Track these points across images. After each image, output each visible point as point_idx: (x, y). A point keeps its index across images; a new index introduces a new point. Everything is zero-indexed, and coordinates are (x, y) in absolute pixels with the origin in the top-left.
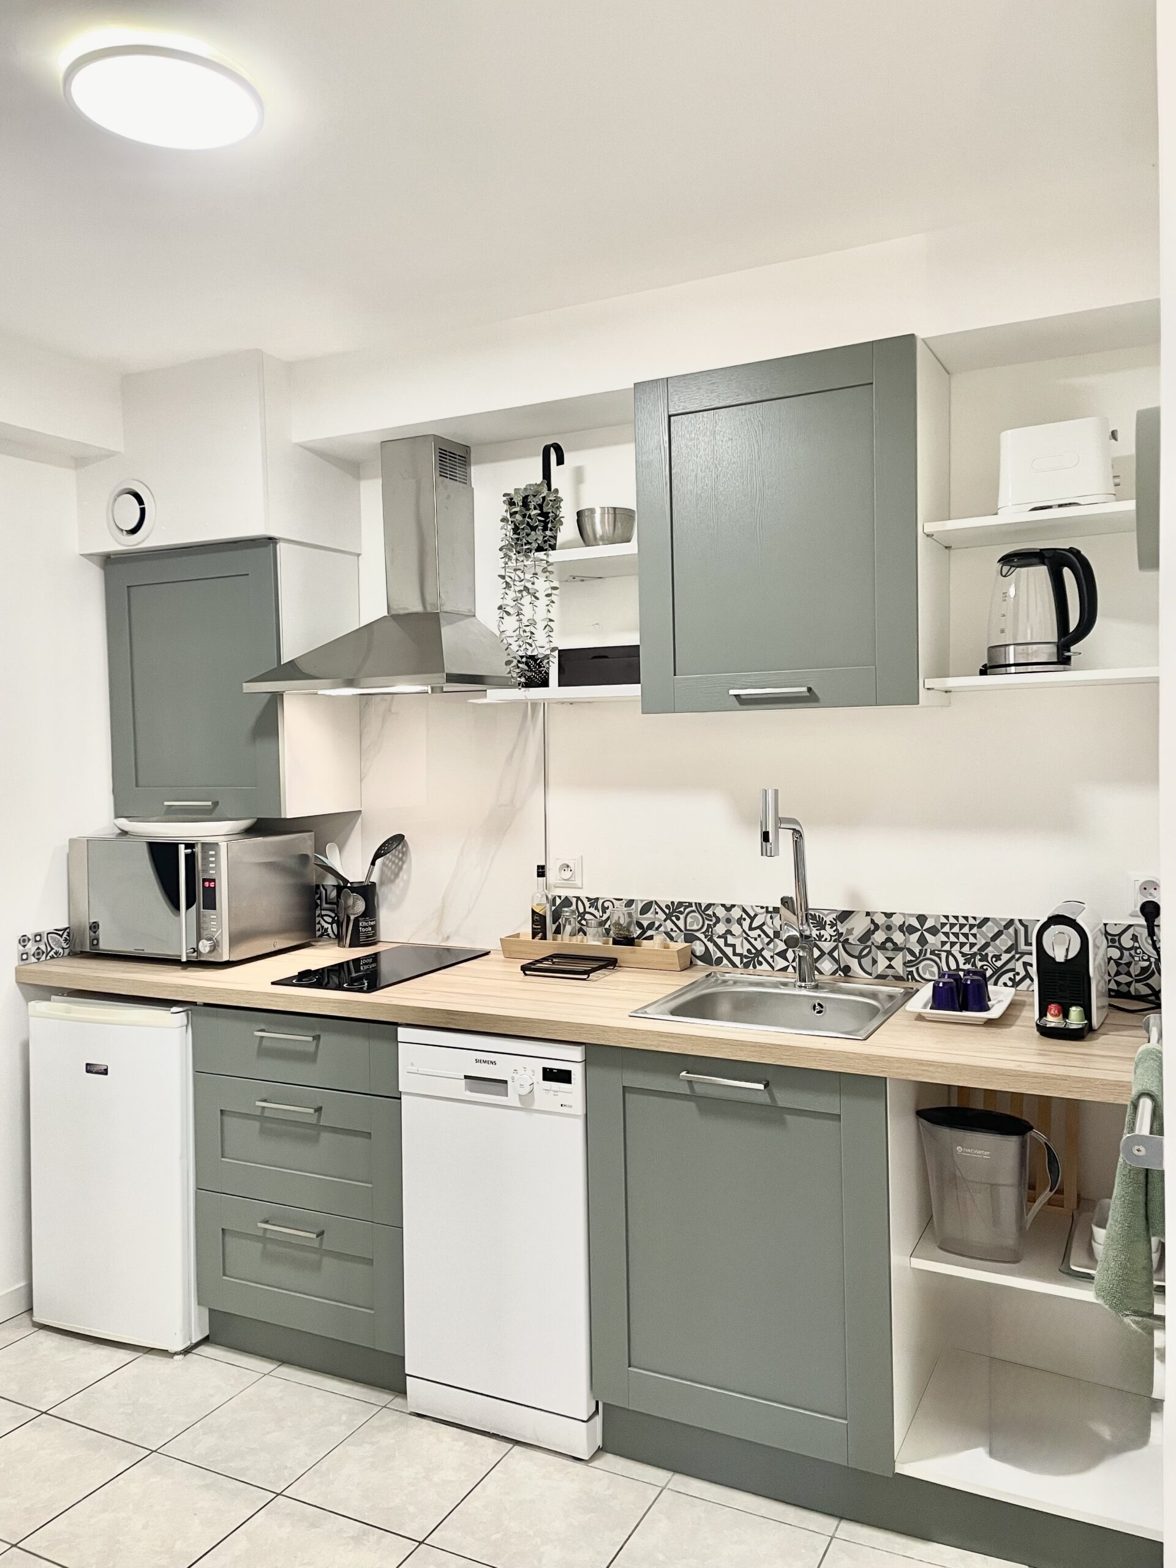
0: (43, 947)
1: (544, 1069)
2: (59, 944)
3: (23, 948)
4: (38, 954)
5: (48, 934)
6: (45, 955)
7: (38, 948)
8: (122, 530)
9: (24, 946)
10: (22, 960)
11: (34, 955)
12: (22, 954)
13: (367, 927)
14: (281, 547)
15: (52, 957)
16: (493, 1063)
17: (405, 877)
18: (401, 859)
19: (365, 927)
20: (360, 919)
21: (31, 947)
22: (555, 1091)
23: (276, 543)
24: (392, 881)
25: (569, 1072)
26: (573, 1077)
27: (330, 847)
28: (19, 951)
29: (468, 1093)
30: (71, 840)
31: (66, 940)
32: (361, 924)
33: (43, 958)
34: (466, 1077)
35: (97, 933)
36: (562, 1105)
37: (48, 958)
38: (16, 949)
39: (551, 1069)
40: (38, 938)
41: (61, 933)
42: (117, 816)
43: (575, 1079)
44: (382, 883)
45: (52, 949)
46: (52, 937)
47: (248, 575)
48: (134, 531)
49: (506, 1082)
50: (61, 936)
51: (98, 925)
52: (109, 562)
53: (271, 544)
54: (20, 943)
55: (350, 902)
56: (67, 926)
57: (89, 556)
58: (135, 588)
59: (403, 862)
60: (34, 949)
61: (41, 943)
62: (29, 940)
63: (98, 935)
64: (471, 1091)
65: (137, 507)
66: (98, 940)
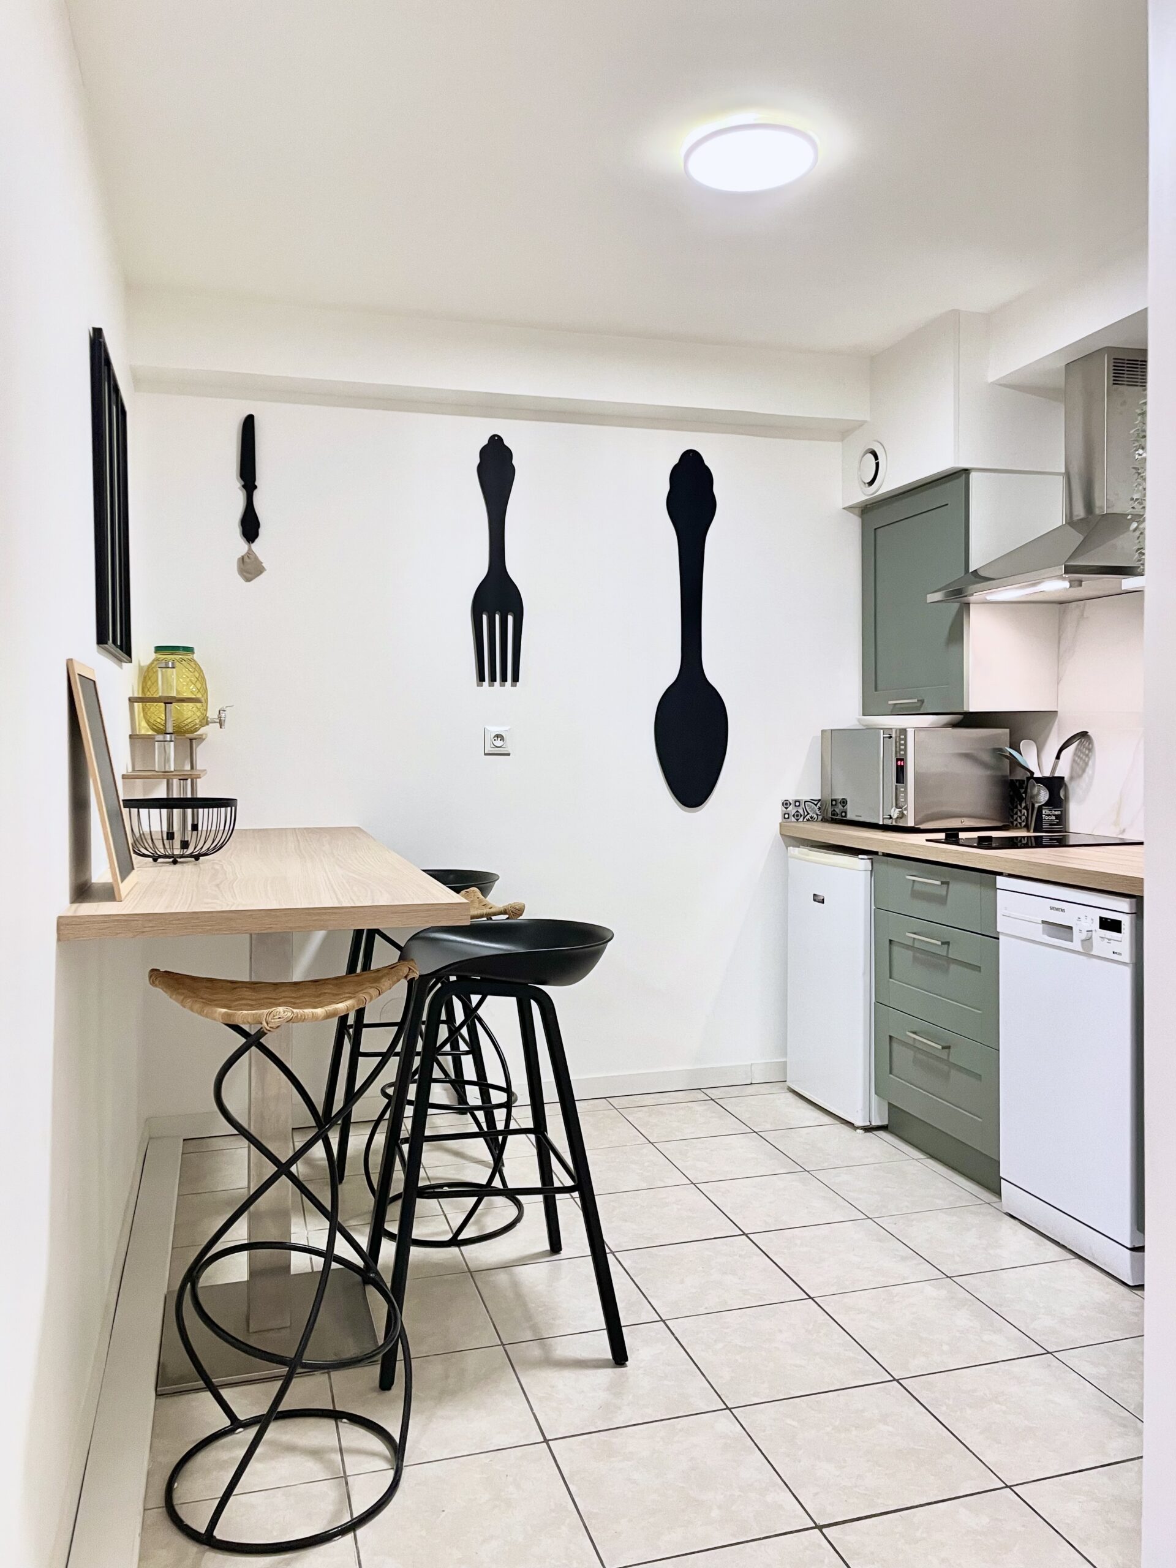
0: (801, 811)
1: (1101, 918)
2: (814, 811)
3: (785, 809)
4: (797, 816)
5: (805, 802)
6: (802, 817)
7: (797, 811)
8: (865, 483)
9: (786, 808)
10: (785, 818)
11: (794, 816)
12: (785, 814)
13: (1051, 815)
14: (973, 476)
15: (808, 820)
16: (1063, 910)
17: (1090, 772)
18: (1087, 756)
19: (1048, 815)
20: (1044, 807)
21: (792, 810)
22: (1109, 940)
23: (969, 474)
24: (1080, 776)
25: (1120, 922)
26: (1123, 926)
27: (1024, 743)
28: (782, 811)
29: (1046, 937)
30: (822, 731)
31: (819, 808)
32: (1044, 812)
33: (801, 819)
34: (1043, 922)
35: (845, 808)
36: (1114, 952)
37: (805, 820)
38: (779, 810)
39: (1106, 919)
40: (797, 804)
41: (816, 803)
42: (865, 714)
43: (1124, 929)
44: (1072, 778)
45: (808, 814)
46: (808, 805)
47: (947, 505)
48: (871, 483)
49: (1071, 928)
50: (816, 805)
51: (847, 802)
52: (866, 510)
53: (964, 475)
54: (783, 805)
55: (1035, 791)
56: (820, 798)
57: (850, 509)
58: (879, 529)
59: (1089, 758)
60: (794, 812)
61: (800, 807)
62: (790, 804)
63: (847, 809)
64: (1050, 936)
65: (874, 462)
66: (846, 813)
